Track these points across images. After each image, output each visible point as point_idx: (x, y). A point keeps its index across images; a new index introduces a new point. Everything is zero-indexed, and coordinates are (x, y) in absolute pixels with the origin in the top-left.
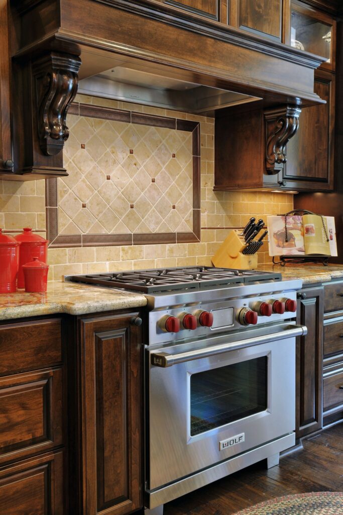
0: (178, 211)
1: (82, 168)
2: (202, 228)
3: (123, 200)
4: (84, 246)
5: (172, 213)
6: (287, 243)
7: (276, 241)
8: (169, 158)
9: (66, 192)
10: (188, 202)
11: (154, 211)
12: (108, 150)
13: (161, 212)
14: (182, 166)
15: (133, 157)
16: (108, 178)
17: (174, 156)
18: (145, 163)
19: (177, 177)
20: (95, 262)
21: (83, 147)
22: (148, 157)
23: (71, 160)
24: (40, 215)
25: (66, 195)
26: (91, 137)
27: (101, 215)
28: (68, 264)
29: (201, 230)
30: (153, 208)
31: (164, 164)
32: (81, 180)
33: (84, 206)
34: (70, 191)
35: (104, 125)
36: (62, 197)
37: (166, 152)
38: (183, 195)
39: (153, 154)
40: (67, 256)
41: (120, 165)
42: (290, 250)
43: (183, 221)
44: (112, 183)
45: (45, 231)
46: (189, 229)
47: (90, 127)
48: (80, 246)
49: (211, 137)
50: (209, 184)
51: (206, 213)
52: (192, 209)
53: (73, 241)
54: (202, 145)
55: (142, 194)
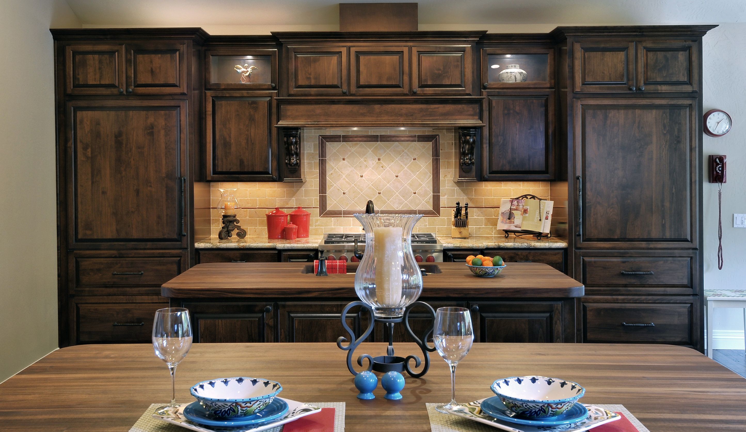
0: (419, 195)
1: (343, 172)
2: (441, 207)
3: (373, 189)
4: (343, 217)
5: (413, 197)
6: (509, 220)
7: (502, 218)
8: (410, 161)
9: (332, 186)
10: (428, 189)
11: (397, 196)
12: (362, 160)
13: (403, 197)
14: (422, 166)
15: (380, 162)
16: (362, 177)
17: (415, 159)
18: (390, 166)
19: (418, 173)
20: (352, 227)
21: (344, 159)
22: (393, 161)
23: (335, 168)
24: (316, 199)
25: (332, 188)
26: (349, 154)
27: (356, 199)
28: (333, 227)
29: (441, 208)
30: (397, 193)
31: (406, 165)
32: (342, 179)
33: (344, 193)
34: (335, 185)
35: (358, 146)
36: (329, 189)
37: (407, 157)
38: (424, 185)
39: (397, 159)
40: (333, 222)
41: (370, 168)
42: (510, 226)
43: (423, 202)
44: (365, 179)
45: (318, 208)
46: (430, 207)
47: (349, 148)
48: (341, 217)
49: (451, 144)
50: (449, 176)
51: (446, 197)
52: (431, 194)
53: (336, 214)
54: (441, 150)
55: (388, 185)
